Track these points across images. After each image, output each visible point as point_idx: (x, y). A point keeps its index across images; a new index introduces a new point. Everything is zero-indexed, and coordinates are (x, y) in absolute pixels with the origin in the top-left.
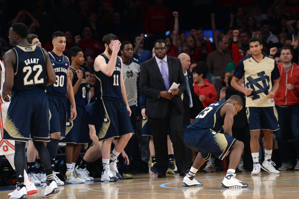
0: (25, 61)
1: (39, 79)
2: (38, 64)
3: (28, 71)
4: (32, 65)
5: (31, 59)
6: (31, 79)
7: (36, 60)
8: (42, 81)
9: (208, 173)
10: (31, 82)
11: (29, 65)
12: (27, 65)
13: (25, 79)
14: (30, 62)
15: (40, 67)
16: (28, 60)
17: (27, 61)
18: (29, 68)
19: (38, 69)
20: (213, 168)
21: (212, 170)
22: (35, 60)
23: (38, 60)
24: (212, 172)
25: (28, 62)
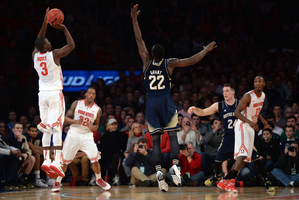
1: (161, 86)
2: (161, 75)
3: (152, 79)
4: (156, 75)
5: (156, 71)
6: (155, 86)
7: (160, 72)
8: (164, 87)
10: (155, 88)
11: (153, 75)
12: (152, 74)
13: (151, 85)
14: (155, 73)
15: (162, 77)
17: (152, 72)
18: (154, 77)
19: (161, 79)
22: (158, 72)
23: (161, 72)
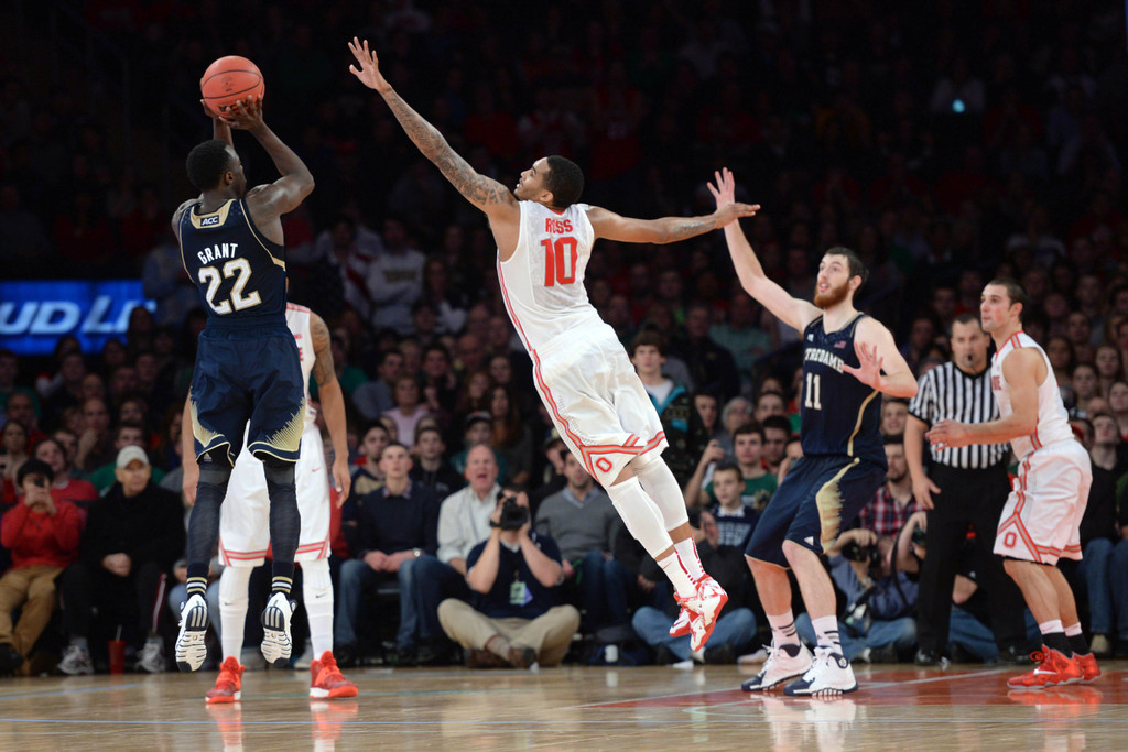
0: (200, 253)
1: (245, 294)
2: (236, 257)
3: (209, 279)
4: (219, 264)
5: (216, 247)
6: (223, 300)
7: (230, 248)
8: (254, 299)
9: (71, 679)
10: (225, 307)
11: (209, 264)
12: (205, 263)
13: (209, 297)
14: (213, 255)
15: (243, 264)
16: (208, 250)
17: (205, 254)
18: (213, 272)
19: (237, 272)
20: (83, 664)
21: (83, 669)
22: (225, 247)
23: (234, 246)
24: (82, 674)
25: (206, 256)
